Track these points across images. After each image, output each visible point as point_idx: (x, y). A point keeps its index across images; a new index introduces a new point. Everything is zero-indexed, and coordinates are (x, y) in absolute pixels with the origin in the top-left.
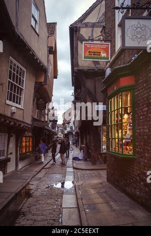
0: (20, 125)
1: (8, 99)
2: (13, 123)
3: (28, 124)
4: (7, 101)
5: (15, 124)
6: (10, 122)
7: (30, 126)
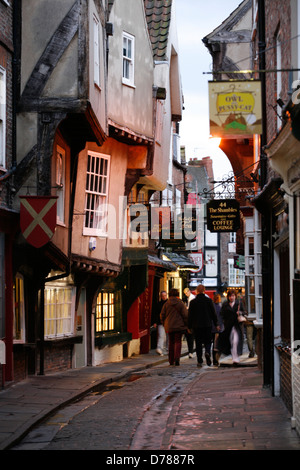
0: (101, 268)
1: (87, 226)
2: (91, 267)
3: (115, 265)
4: (85, 228)
5: (94, 268)
6: (88, 266)
7: (117, 269)
